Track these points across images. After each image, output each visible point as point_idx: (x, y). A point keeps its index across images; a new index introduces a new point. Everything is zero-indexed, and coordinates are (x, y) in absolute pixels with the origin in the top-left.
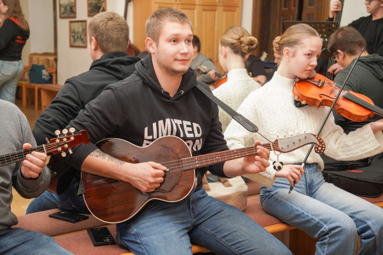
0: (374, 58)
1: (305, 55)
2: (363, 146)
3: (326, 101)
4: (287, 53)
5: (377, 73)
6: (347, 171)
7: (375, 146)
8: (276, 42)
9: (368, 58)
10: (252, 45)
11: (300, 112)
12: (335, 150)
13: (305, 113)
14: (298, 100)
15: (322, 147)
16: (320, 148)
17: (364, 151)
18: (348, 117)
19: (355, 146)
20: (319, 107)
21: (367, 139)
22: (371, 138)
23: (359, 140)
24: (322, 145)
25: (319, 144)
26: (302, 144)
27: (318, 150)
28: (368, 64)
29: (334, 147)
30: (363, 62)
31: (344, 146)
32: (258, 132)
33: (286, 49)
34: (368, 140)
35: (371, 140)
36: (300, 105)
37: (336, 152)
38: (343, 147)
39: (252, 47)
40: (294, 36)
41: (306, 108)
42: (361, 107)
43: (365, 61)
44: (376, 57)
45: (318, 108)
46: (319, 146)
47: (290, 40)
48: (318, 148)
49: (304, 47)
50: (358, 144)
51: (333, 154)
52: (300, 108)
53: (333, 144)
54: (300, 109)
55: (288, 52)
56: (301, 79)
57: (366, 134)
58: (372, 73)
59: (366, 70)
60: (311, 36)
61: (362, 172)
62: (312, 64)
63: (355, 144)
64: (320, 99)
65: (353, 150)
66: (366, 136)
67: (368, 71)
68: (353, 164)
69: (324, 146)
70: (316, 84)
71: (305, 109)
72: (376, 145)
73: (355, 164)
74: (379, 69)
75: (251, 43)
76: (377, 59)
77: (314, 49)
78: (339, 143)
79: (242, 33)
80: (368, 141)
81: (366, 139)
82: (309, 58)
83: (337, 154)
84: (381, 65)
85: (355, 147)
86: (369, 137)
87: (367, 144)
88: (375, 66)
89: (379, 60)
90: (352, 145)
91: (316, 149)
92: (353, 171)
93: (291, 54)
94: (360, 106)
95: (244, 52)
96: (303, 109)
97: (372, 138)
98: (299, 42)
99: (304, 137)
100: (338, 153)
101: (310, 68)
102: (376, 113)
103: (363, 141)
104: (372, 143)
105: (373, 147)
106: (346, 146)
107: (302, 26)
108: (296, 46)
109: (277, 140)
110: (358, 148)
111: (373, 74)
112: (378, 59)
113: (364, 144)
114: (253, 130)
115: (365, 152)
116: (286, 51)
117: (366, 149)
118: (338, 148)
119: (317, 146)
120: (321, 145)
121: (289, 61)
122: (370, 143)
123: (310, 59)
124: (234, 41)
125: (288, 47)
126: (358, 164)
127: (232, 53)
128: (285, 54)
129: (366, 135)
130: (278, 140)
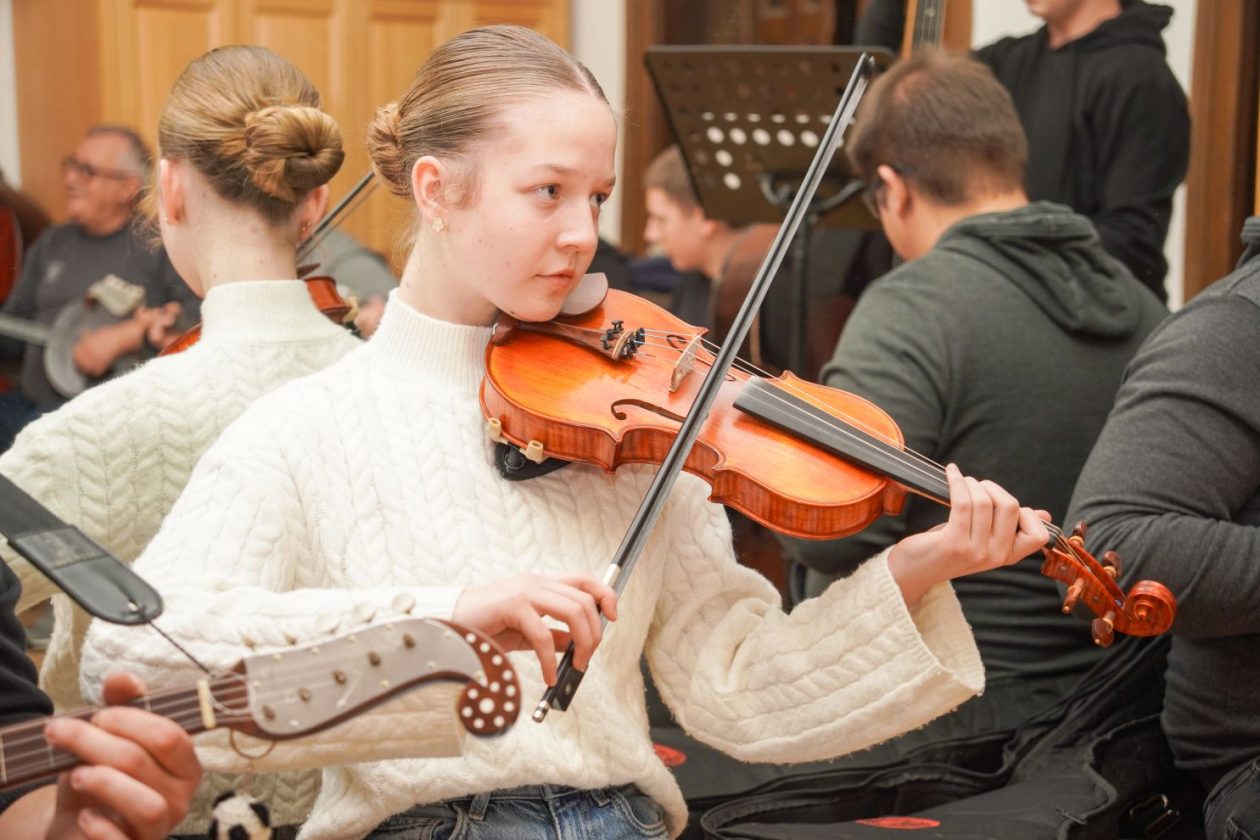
0: (1038, 223)
1: (529, 190)
2: (861, 673)
3: (648, 433)
4: (434, 187)
5: (1053, 295)
6: (858, 821)
7: (916, 673)
8: (379, 132)
9: (1012, 221)
10: (312, 152)
11: (525, 500)
12: (728, 704)
13: (553, 507)
14: (505, 442)
15: (500, 698)
16: (487, 706)
17: (866, 702)
18: (763, 517)
19: (821, 676)
20: (613, 469)
21: (877, 635)
22: (895, 629)
23: (840, 640)
24: (504, 684)
25: (483, 682)
26: (387, 685)
27: (477, 713)
28: (1013, 251)
29: (721, 689)
30: (986, 240)
31: (771, 679)
32: (154, 626)
33: (424, 168)
34: (883, 639)
35: (896, 639)
36: (518, 464)
37: (731, 714)
38: (765, 686)
39: (304, 163)
40: (458, 94)
41: (561, 480)
42: (834, 461)
43: (996, 236)
44: (1050, 217)
45: (609, 476)
46: (484, 693)
47: (443, 112)
48: (474, 704)
49: (516, 148)
50: (836, 668)
51: (719, 724)
52: (527, 481)
53: (716, 671)
54: (527, 486)
55: (439, 182)
56: (519, 322)
57: (871, 608)
58: (1027, 293)
59: (1000, 279)
60: (547, 88)
61: (935, 824)
62: (567, 238)
63: (819, 664)
64: (616, 429)
65: (812, 698)
66: (869, 619)
67: (1011, 287)
68: (919, 781)
69: (511, 691)
70: (600, 347)
71: (555, 485)
72: (920, 667)
73: (931, 781)
74: (1066, 280)
75: (300, 144)
76: (1054, 228)
77: (567, 159)
78: (749, 665)
79: (257, 88)
80: (880, 647)
81: (870, 639)
82: (550, 208)
83: (741, 723)
84: (1076, 257)
85: (821, 686)
86: (887, 626)
87: (876, 664)
88: (1047, 264)
89: (1064, 234)
90: (809, 672)
91: (468, 712)
92: (887, 822)
93: (451, 194)
94: (826, 457)
95: (266, 189)
96: (541, 487)
97: (900, 627)
98: (488, 122)
99: (399, 642)
100: (740, 717)
101: (559, 265)
102: (911, 490)
103: (860, 648)
104: (900, 656)
105: (907, 678)
106: (781, 678)
107: (498, 39)
108: (471, 144)
109: (241, 668)
110: (837, 689)
111: (1035, 301)
112: (1061, 227)
113: (861, 663)
114: (124, 614)
115: (870, 708)
116: (428, 178)
117: (876, 693)
118: (742, 691)
119: (473, 694)
120: (495, 687)
121: (447, 229)
122: (891, 656)
123: (557, 213)
124: (216, 133)
125: (433, 153)
126: (948, 777)
127: (212, 196)
128: (424, 193)
129: (868, 614)
130: (249, 668)
